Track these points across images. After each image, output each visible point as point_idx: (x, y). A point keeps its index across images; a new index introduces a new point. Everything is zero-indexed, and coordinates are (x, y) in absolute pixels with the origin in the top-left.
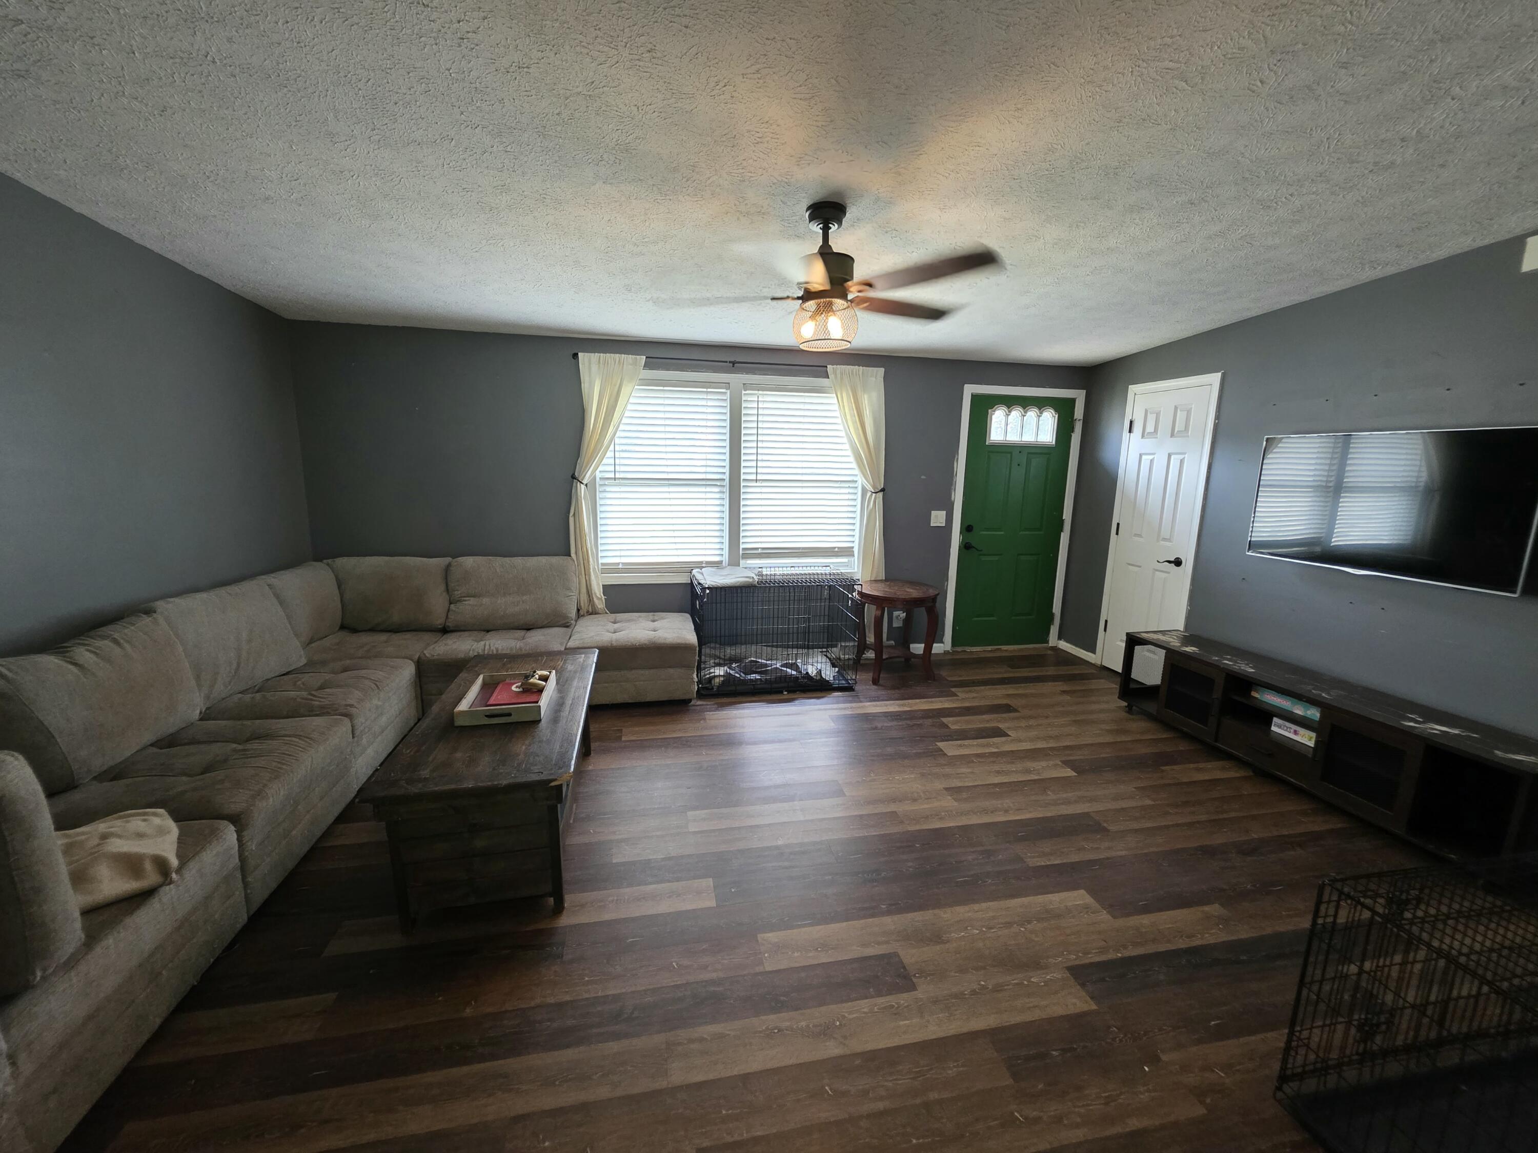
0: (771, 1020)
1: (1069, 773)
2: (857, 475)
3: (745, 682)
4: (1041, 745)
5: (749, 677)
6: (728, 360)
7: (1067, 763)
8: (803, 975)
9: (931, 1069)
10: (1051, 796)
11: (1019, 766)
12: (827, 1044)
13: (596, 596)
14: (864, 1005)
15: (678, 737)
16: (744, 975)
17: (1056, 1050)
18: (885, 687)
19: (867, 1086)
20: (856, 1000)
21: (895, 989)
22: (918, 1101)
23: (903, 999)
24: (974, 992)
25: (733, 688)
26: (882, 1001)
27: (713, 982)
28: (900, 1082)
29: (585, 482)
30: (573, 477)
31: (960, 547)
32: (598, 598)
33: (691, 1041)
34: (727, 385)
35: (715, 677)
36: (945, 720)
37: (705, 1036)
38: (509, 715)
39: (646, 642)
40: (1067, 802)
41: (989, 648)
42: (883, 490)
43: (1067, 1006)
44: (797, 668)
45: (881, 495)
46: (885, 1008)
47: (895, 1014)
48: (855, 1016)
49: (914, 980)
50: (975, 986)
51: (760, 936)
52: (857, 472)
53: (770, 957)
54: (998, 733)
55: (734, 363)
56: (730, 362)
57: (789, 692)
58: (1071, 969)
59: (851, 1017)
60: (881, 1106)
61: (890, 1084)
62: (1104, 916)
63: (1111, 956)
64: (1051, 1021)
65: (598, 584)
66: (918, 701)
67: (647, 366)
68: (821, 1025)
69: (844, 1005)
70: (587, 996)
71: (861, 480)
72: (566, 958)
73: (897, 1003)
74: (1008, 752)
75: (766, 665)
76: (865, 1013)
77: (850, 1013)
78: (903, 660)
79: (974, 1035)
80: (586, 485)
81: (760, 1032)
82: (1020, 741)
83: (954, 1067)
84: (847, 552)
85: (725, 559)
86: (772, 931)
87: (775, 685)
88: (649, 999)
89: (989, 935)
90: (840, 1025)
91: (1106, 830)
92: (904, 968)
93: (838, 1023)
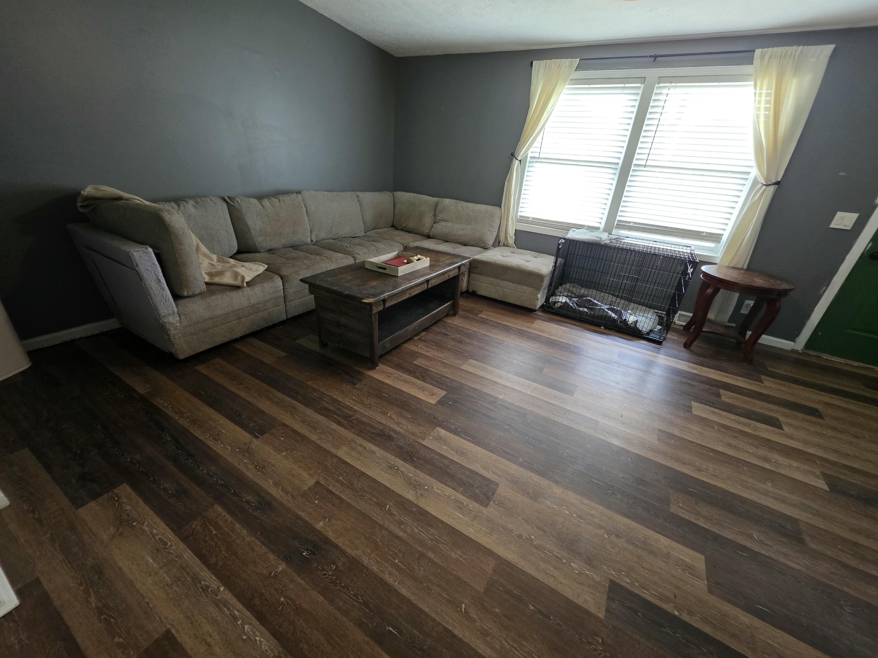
0: (399, 463)
1: (822, 484)
2: (752, 167)
3: (575, 310)
4: (811, 450)
5: (581, 309)
6: (648, 55)
7: (825, 476)
8: (437, 457)
9: (445, 544)
10: (769, 486)
11: (763, 452)
12: (411, 491)
13: (510, 235)
14: (449, 491)
15: (507, 325)
16: (411, 439)
17: (533, 605)
18: (693, 352)
19: (406, 521)
20: (448, 486)
21: (475, 498)
22: (420, 549)
23: (473, 505)
24: (520, 536)
25: (566, 312)
26: (460, 497)
27: (395, 432)
28: (423, 535)
29: (519, 159)
30: (513, 155)
31: (863, 254)
32: (510, 237)
33: (361, 445)
34: (643, 80)
35: (558, 302)
36: (722, 391)
37: (367, 448)
38: (385, 269)
39: (515, 266)
40: (784, 501)
41: (856, 364)
42: (777, 183)
43: (579, 597)
44: (620, 314)
45: (772, 189)
46: (457, 500)
47: (460, 508)
48: (438, 491)
49: (491, 503)
50: (525, 535)
51: (438, 428)
52: (753, 163)
53: (431, 439)
54: (775, 423)
55: (655, 57)
56: (650, 57)
57: (606, 328)
58: (613, 583)
59: (436, 490)
60: (401, 534)
61: (416, 531)
62: (702, 585)
63: (668, 607)
64: (553, 591)
65: (513, 228)
66: (712, 370)
67: (579, 68)
68: (417, 482)
69: (439, 483)
70: (347, 403)
71: (754, 172)
72: (356, 386)
73: (467, 504)
74: (762, 438)
75: (597, 305)
76: (445, 495)
77: (438, 489)
78: (735, 341)
79: (490, 553)
80: (520, 161)
81: (389, 463)
82: (791, 438)
83: (459, 555)
84: (715, 238)
85: (602, 226)
86: (446, 430)
87: (596, 320)
88: (364, 420)
89: (573, 520)
90: (427, 489)
91: (801, 542)
92: (494, 494)
93: (426, 488)
